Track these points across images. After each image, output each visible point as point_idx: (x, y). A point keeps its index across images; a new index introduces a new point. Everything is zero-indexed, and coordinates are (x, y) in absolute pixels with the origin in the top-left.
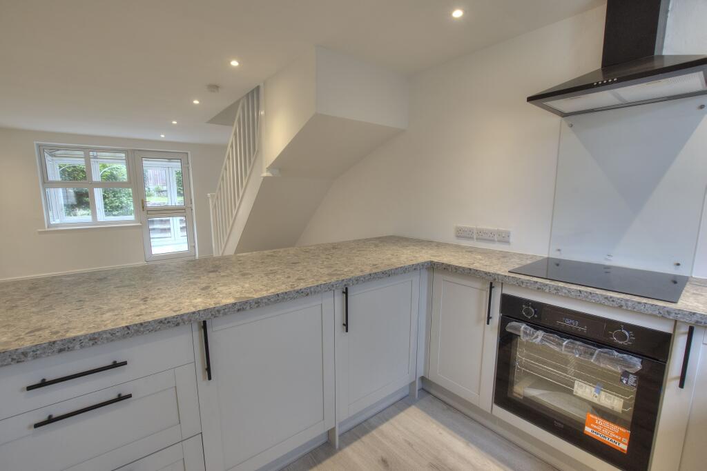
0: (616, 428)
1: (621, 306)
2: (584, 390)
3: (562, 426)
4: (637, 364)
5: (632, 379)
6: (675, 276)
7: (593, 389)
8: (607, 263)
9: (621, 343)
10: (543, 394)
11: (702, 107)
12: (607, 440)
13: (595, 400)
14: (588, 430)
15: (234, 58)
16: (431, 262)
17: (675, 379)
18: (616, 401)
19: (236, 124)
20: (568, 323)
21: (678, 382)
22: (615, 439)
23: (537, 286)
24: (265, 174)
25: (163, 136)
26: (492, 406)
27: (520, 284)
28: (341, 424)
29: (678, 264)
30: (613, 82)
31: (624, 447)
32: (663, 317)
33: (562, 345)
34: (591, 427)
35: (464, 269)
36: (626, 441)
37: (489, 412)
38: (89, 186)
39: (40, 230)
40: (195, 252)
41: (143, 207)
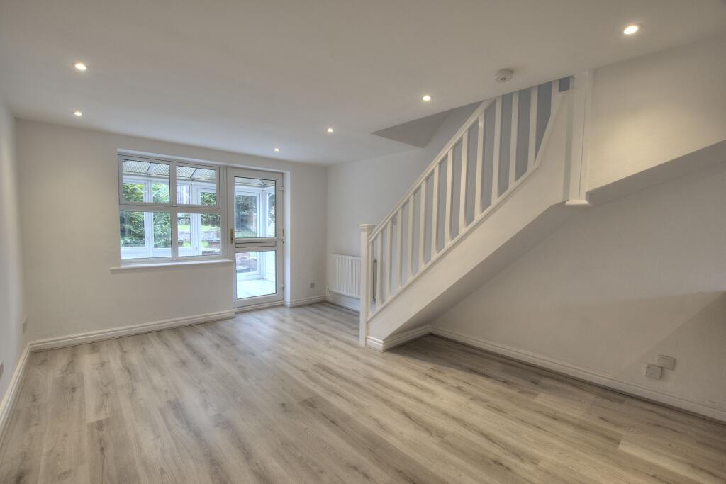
24: (579, 201)
25: (277, 150)
38: (171, 210)
39: (112, 268)
40: (283, 295)
41: (232, 239)
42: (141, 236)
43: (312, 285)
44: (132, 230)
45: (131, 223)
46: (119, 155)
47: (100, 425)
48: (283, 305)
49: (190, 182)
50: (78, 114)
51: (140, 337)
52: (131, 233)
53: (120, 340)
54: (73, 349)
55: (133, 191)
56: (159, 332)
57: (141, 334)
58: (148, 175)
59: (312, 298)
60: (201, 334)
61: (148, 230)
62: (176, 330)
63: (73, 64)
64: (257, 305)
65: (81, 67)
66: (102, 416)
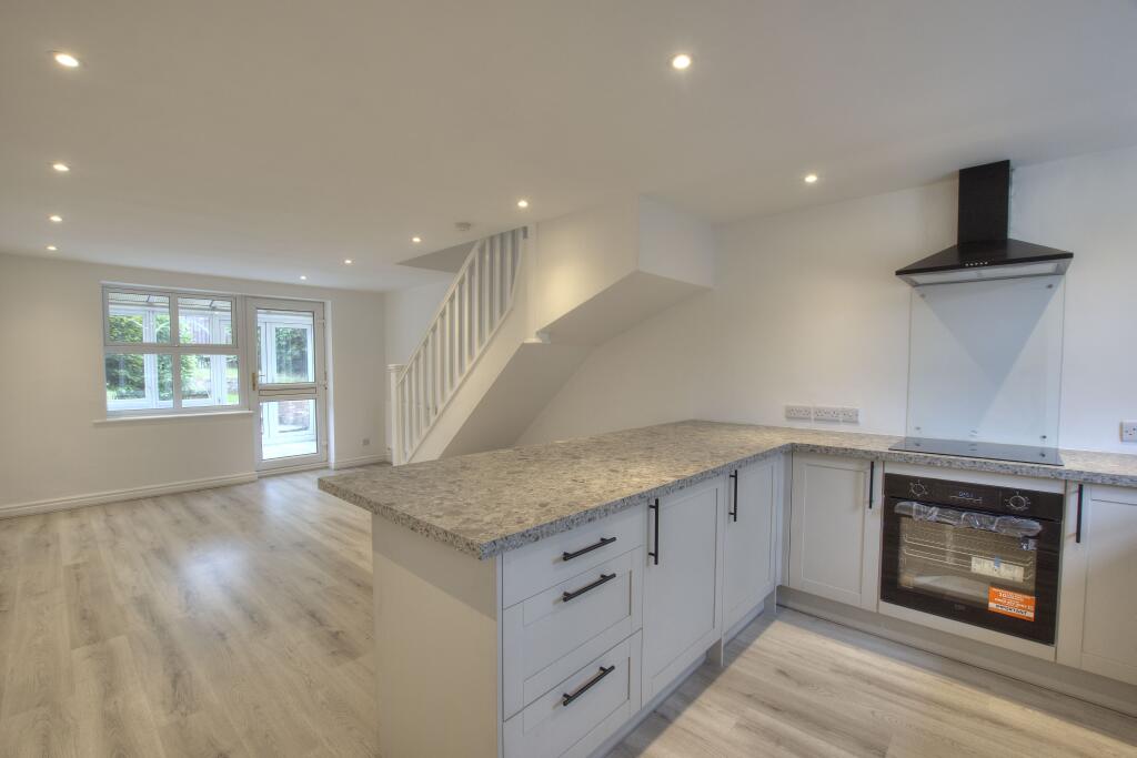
0: (1020, 597)
1: (1016, 473)
2: (983, 566)
3: (963, 608)
4: (1037, 526)
5: (1032, 545)
6: (1043, 449)
7: (992, 563)
8: (973, 440)
9: (1017, 508)
10: (936, 581)
11: (1050, 286)
12: (1013, 612)
13: (995, 574)
14: (992, 605)
15: (520, 199)
16: (792, 444)
17: (1070, 536)
18: (1016, 571)
19: (464, 270)
20: (962, 496)
21: (1075, 538)
22: (1020, 608)
23: (928, 460)
24: (533, 340)
25: (303, 278)
26: (878, 604)
27: (907, 462)
28: (725, 634)
29: (1044, 437)
30: (984, 265)
31: (1030, 615)
32: (1056, 479)
33: (960, 519)
34: (994, 602)
35: (837, 449)
36: (1032, 608)
37: (875, 611)
38: (173, 350)
39: (97, 421)
40: (328, 455)
41: (254, 385)
42: (141, 386)
43: (366, 442)
44: (129, 377)
45: (127, 368)
46: (104, 287)
47: (76, 566)
48: (327, 468)
49: (210, 312)
50: (52, 248)
51: (132, 502)
52: (129, 382)
53: (105, 505)
54: (47, 515)
55: (130, 325)
56: (155, 498)
57: (132, 500)
58: (150, 305)
59: (366, 458)
60: (208, 498)
61: (150, 376)
62: (178, 495)
63: (48, 217)
64: (289, 468)
65: (56, 219)
66: (80, 560)
